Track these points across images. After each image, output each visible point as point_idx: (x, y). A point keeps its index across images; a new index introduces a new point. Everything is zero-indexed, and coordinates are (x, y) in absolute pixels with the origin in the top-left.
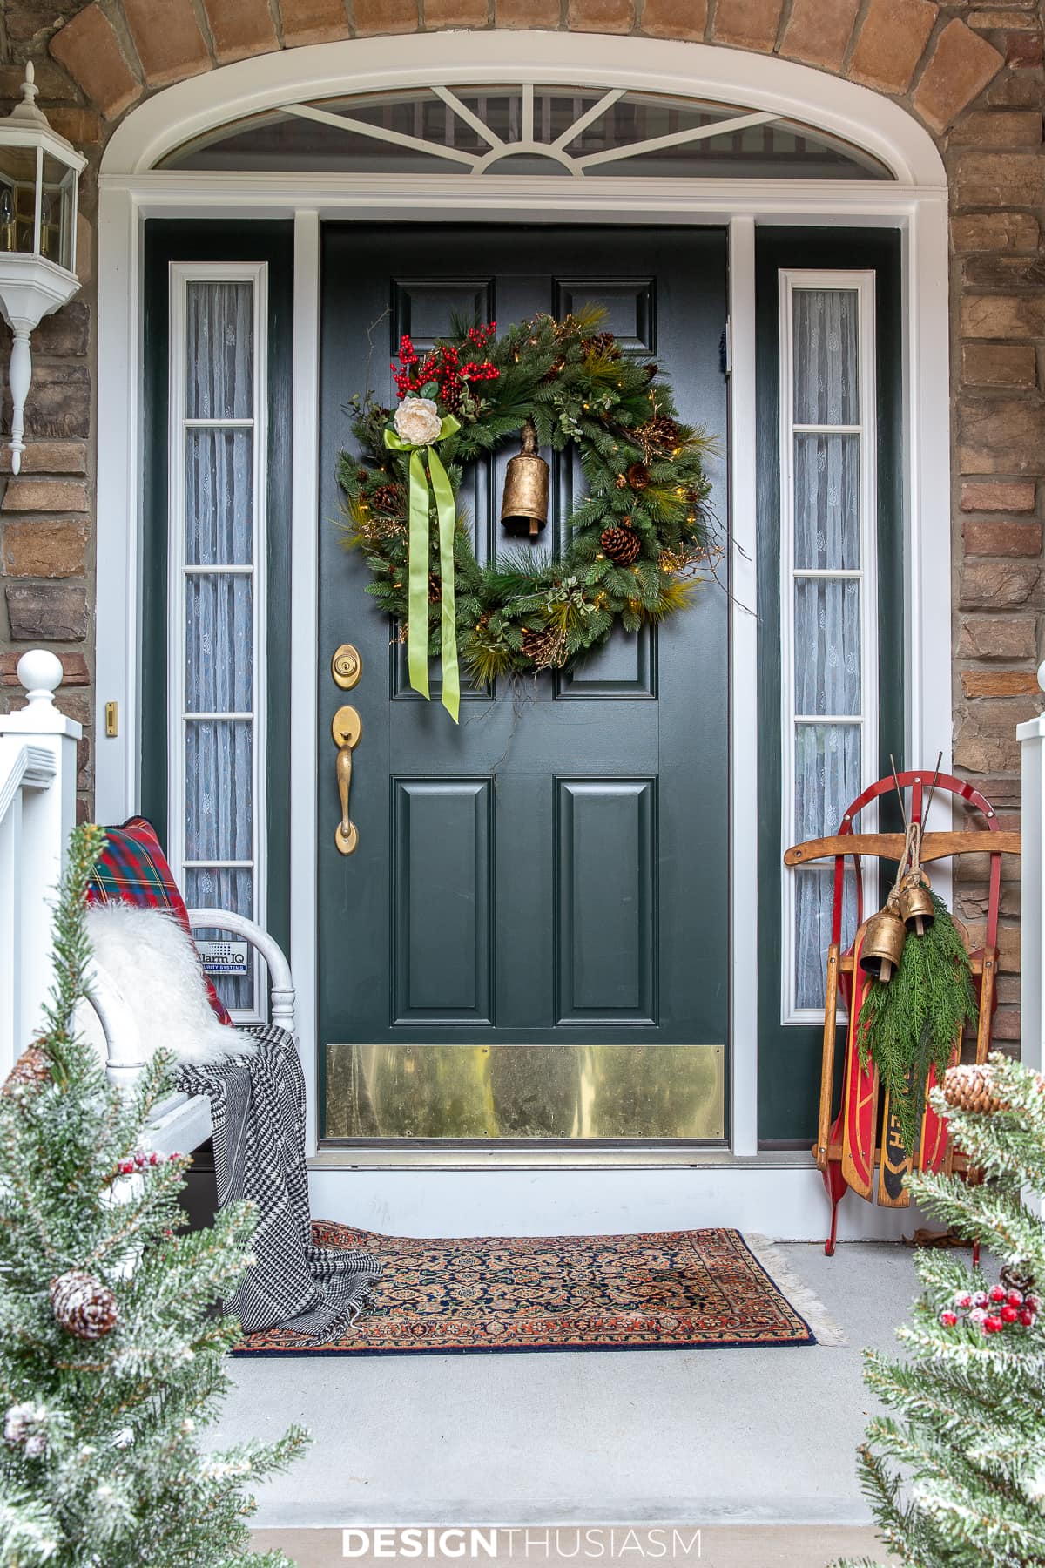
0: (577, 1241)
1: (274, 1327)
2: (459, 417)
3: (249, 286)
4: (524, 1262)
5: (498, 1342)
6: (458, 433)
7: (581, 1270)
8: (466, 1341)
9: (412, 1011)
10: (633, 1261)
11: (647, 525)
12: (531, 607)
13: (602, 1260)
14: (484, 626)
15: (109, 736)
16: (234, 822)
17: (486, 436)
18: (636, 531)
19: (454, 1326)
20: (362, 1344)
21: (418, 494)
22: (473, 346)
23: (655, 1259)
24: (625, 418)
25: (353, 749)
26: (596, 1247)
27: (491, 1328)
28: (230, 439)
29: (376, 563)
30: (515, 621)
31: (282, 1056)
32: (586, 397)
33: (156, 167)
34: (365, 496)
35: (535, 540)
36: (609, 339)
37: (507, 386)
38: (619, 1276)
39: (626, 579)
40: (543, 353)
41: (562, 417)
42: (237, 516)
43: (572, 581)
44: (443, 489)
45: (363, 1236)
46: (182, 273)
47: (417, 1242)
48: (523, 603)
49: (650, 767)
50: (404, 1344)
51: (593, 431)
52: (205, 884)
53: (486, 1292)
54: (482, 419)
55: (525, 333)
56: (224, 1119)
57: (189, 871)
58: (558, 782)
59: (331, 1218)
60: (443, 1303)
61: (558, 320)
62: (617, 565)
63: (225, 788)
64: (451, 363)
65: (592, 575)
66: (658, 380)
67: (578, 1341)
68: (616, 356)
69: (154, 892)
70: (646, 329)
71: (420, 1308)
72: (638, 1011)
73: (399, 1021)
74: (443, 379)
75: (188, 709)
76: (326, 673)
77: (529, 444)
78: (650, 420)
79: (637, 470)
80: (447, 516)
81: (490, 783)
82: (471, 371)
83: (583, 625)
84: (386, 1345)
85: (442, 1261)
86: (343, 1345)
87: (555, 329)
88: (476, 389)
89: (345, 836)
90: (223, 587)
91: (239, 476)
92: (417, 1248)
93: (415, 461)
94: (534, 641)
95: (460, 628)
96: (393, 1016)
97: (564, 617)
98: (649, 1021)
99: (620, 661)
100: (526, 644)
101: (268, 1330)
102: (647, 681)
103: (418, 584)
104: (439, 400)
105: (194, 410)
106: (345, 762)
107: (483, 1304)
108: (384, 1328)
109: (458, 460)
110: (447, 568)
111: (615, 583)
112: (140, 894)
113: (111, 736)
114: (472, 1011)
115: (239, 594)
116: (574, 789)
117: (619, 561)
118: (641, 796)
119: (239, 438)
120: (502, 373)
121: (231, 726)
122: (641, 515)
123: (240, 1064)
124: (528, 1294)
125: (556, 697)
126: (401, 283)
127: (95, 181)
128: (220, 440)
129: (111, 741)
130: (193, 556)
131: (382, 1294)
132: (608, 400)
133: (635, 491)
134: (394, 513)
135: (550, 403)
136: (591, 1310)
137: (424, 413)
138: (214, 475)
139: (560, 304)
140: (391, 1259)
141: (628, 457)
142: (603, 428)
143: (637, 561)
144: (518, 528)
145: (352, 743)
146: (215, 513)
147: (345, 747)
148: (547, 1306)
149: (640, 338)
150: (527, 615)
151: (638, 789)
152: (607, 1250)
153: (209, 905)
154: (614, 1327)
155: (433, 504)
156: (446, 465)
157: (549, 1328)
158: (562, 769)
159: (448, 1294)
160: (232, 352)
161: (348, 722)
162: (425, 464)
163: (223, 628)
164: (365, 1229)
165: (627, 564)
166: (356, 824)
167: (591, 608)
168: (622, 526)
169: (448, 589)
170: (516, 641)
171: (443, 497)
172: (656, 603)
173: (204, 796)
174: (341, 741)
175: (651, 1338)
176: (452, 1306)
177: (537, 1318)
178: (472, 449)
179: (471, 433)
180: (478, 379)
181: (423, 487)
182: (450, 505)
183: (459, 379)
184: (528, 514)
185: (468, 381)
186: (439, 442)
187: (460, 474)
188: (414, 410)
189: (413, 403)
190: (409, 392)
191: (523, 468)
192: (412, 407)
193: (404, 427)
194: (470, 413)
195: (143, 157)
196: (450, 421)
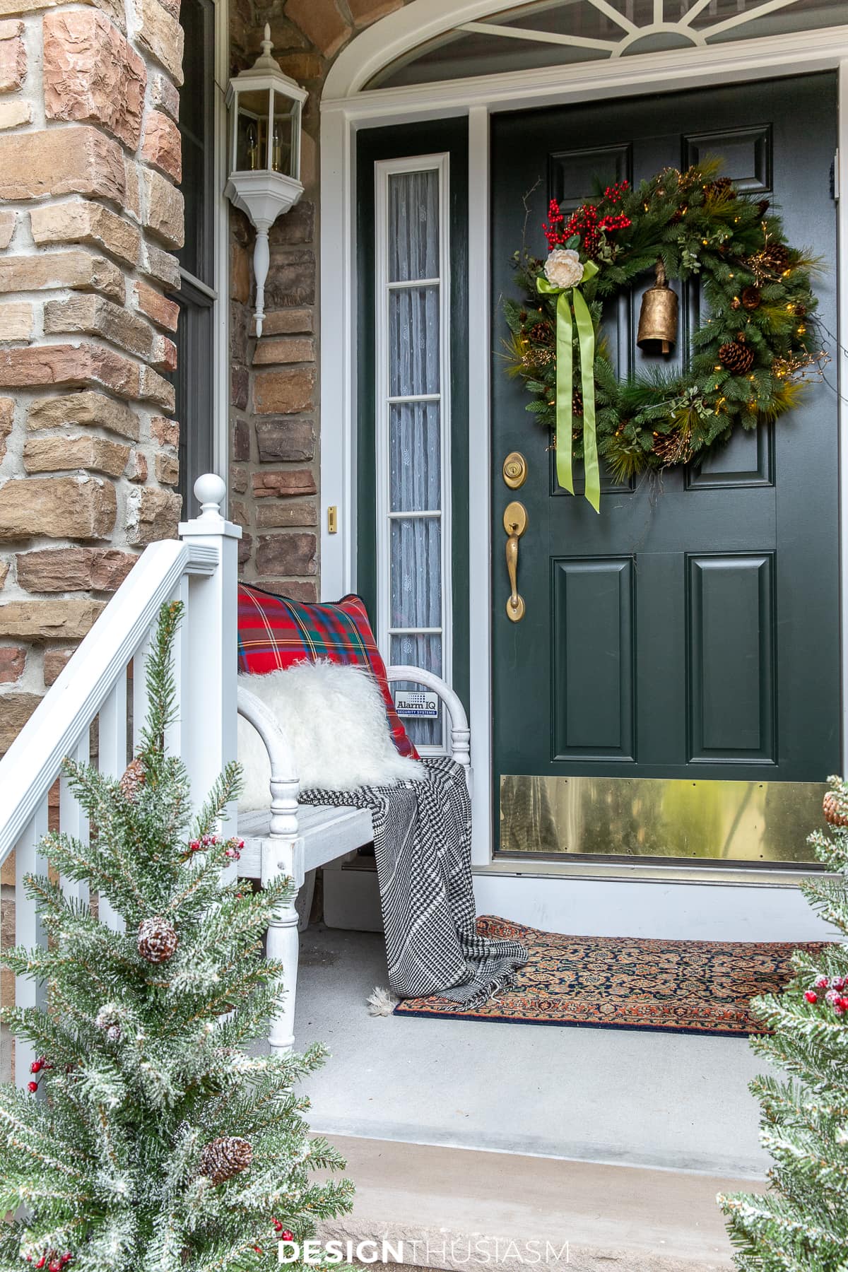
0: (700, 945)
1: (433, 995)
2: (597, 261)
3: (435, 173)
4: (649, 958)
5: (606, 1020)
6: (596, 276)
7: (696, 967)
8: (581, 1017)
9: (569, 749)
10: (743, 964)
11: (758, 339)
12: (659, 415)
13: (716, 961)
14: (621, 432)
15: (330, 533)
16: (428, 597)
17: (620, 275)
18: (749, 344)
19: (575, 1005)
20: (497, 1013)
21: (564, 328)
22: (610, 203)
23: (763, 963)
24: (739, 249)
25: (519, 538)
26: (711, 951)
27: (603, 1009)
28: (423, 296)
29: (534, 386)
30: (647, 427)
31: (451, 782)
32: (704, 235)
33: (363, 89)
34: (525, 333)
35: (669, 357)
36: (728, 182)
37: (638, 232)
38: (727, 975)
39: (741, 385)
40: (667, 202)
41: (684, 253)
42: (429, 355)
43: (694, 390)
44: (585, 322)
45: (524, 930)
46: (384, 169)
47: (567, 938)
48: (651, 411)
49: (768, 544)
50: (530, 1015)
51: (710, 262)
52: (406, 647)
53: (608, 979)
54: (618, 262)
55: (654, 187)
56: (383, 828)
57: (395, 637)
58: (689, 560)
59: (500, 915)
60: (571, 986)
61: (682, 173)
62: (734, 374)
63: (421, 570)
64: (591, 218)
65: (711, 384)
66: (769, 213)
67: (673, 1024)
68: (732, 196)
69: (354, 653)
70: (764, 170)
71: (551, 988)
72: (759, 752)
73: (558, 757)
74: (585, 233)
75: (393, 510)
76: (498, 477)
77: (660, 278)
78: (762, 248)
79: (749, 292)
80: (587, 344)
81: (631, 561)
82: (607, 223)
83: (704, 427)
84: (516, 1015)
85: (582, 953)
86: (482, 1013)
87: (680, 180)
88: (612, 237)
89: (514, 607)
90: (418, 413)
91: (430, 323)
92: (563, 942)
93: (562, 302)
94: (663, 442)
95: (600, 436)
96: (553, 753)
97: (686, 421)
98: (770, 761)
99: (742, 455)
100: (656, 445)
101: (427, 996)
102: (767, 471)
103: (564, 401)
104: (581, 249)
105: (395, 275)
106: (513, 547)
107: (603, 989)
108: (516, 1002)
109: (599, 297)
110: (588, 387)
111: (732, 390)
112: (343, 654)
113: (332, 533)
114: (618, 750)
115: (430, 417)
116: (704, 564)
117: (735, 370)
118: (761, 569)
119: (429, 294)
120: (633, 222)
121: (425, 521)
122: (751, 330)
123: (409, 786)
124: (643, 984)
125: (687, 487)
126: (556, 155)
127: (318, 106)
128: (416, 296)
129: (332, 537)
130: (395, 390)
131: (523, 976)
132: (723, 235)
133: (749, 311)
134: (548, 345)
135: (675, 242)
136: (692, 1001)
137: (568, 261)
138: (411, 325)
139: (688, 157)
140: (540, 949)
141: (742, 283)
142: (720, 260)
143: (752, 369)
144: (652, 349)
145: (519, 532)
146: (412, 355)
147: (514, 535)
148: (657, 995)
149: (758, 177)
150: (656, 420)
151: (758, 563)
152: (724, 954)
153: (410, 663)
154: (708, 1015)
155: (575, 335)
156: (588, 302)
157: (652, 1012)
158: (694, 547)
159: (577, 979)
160: (425, 225)
161: (516, 515)
162: (571, 303)
163: (419, 444)
164: (526, 925)
165: (743, 373)
166: (522, 596)
167: (710, 412)
168: (737, 341)
169: (589, 403)
170: (648, 443)
171: (584, 329)
172: (768, 405)
173: (405, 577)
174: (510, 530)
175: (737, 1027)
176: (577, 989)
177: (642, 1003)
178: (609, 287)
179: (609, 274)
180: (614, 229)
181: (567, 322)
182: (591, 335)
183: (598, 231)
184: (658, 337)
185: (605, 231)
186: (583, 284)
187: (600, 309)
188: (560, 260)
189: (559, 255)
190: (557, 245)
191: (654, 299)
192: (558, 258)
193: (553, 274)
194: (607, 258)
195: (353, 84)
196: (589, 265)
